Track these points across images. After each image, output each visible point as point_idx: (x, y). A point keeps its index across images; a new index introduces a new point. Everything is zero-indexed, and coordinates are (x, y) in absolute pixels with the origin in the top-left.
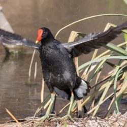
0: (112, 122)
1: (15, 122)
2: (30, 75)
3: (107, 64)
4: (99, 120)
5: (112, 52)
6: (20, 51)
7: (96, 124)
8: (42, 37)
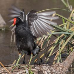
0: (55, 67)
1: (3, 67)
2: (11, 41)
3: (53, 36)
4: (49, 66)
5: (56, 29)
6: (6, 28)
7: (47, 68)
8: (16, 22)
